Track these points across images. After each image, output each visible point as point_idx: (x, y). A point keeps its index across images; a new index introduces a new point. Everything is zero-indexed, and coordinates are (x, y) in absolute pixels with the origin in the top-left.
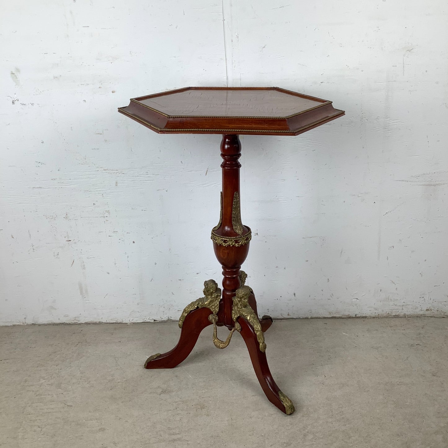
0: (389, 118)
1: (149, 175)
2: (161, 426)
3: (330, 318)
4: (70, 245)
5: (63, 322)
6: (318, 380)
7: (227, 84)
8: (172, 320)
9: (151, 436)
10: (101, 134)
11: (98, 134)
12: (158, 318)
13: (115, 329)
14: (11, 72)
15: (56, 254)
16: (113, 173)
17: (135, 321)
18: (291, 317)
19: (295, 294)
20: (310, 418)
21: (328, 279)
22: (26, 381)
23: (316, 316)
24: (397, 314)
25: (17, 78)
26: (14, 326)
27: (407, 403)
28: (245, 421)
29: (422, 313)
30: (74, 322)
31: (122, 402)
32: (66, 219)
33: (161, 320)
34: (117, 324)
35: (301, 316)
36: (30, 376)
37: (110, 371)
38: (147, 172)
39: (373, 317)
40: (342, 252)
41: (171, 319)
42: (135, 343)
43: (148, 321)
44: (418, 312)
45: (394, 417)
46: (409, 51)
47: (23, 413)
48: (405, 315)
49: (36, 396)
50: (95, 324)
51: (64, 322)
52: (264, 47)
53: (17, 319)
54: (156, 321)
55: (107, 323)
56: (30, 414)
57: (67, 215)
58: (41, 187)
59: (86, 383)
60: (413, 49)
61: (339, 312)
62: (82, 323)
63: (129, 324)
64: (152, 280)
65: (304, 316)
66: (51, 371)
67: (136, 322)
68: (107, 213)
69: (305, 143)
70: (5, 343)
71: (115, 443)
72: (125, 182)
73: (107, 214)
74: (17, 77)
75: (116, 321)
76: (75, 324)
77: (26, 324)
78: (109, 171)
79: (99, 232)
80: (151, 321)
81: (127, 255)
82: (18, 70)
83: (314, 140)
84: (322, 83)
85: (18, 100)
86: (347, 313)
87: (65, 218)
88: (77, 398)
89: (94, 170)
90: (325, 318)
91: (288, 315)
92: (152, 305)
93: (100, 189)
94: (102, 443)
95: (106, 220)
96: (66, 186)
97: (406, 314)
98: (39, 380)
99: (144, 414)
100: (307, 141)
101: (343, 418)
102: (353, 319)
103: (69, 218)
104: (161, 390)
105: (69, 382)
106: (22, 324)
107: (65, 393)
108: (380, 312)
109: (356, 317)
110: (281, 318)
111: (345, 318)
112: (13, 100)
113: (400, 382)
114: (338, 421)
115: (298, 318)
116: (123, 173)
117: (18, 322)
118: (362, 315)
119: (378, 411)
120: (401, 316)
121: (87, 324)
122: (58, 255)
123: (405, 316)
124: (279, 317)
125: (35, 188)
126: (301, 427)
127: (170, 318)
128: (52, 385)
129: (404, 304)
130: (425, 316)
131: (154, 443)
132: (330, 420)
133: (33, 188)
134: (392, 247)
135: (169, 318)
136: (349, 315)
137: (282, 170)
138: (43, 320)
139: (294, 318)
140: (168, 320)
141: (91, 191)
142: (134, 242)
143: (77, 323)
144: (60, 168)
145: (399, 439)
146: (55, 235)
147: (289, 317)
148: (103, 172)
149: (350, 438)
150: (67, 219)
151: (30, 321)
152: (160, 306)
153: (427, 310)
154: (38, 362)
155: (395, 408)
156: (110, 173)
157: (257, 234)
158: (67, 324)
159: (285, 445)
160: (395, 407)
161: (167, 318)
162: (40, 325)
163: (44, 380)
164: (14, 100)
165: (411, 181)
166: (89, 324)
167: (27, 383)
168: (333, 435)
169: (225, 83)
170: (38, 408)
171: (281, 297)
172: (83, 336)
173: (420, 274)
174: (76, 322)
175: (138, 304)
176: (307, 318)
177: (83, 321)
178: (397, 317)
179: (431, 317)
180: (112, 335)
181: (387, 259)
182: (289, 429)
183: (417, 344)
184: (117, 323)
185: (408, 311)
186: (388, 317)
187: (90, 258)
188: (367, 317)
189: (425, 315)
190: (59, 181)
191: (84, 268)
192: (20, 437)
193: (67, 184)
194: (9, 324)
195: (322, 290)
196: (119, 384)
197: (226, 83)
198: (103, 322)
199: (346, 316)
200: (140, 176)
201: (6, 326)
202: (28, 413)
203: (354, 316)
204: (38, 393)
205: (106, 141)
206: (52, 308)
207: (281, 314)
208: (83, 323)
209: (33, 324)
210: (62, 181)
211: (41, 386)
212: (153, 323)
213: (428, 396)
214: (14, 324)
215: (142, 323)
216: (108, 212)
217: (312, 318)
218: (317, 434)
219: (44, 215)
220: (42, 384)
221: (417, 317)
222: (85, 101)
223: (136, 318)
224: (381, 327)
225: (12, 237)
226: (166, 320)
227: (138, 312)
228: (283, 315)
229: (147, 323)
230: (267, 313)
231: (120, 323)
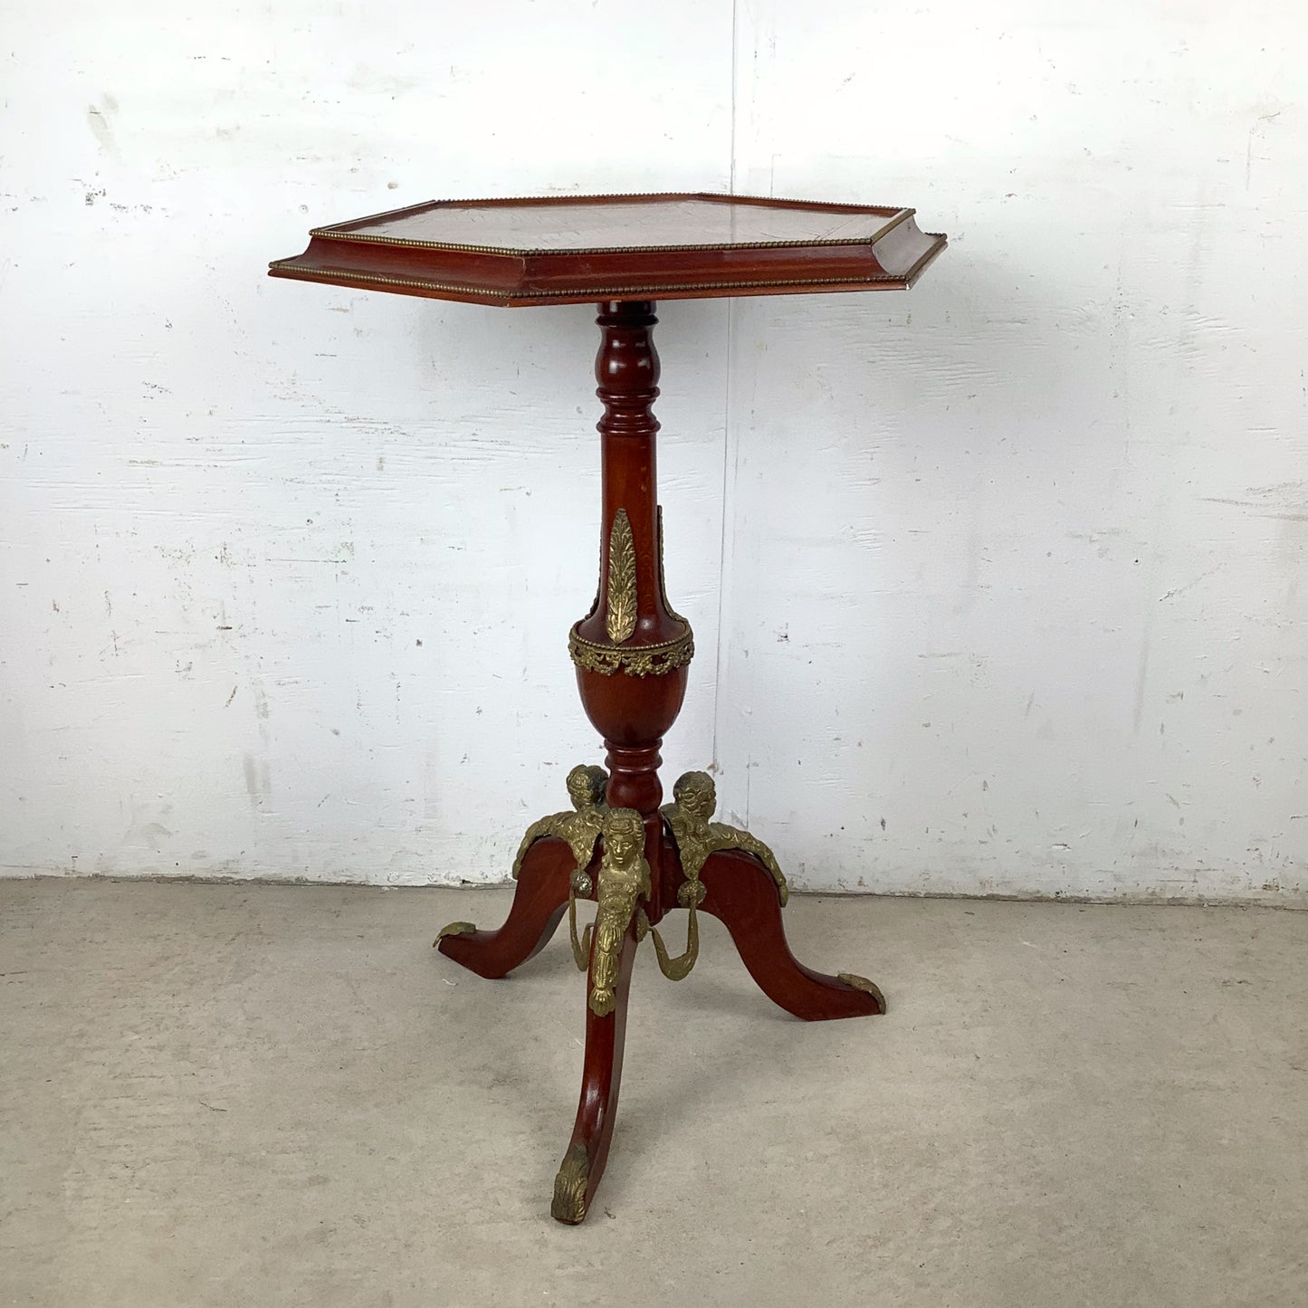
0: (1195, 312)
1: (479, 444)
2: (497, 1175)
3: (982, 898)
4: (227, 642)
5: (188, 874)
6: (958, 1068)
7: (732, 183)
9: (467, 1202)
10: (345, 311)
11: (338, 309)
12: (475, 877)
13: (345, 901)
14: (92, 107)
15: (183, 666)
16: (373, 430)
17: (405, 878)
18: (868, 891)
19: (883, 823)
20: (940, 1171)
21: (985, 784)
22: (81, 1035)
23: (943, 892)
24: (1179, 896)
25: (105, 125)
26: (39, 878)
27: (1224, 1142)
28: (747, 1172)
29: (1249, 895)
30: (221, 876)
31: (376, 1106)
32: (222, 562)
33: (483, 882)
34: (350, 888)
35: (900, 887)
36: (91, 1021)
37: (337, 1017)
38: (474, 434)
39: (1107, 901)
40: (1030, 703)
42: (408, 942)
43: (445, 882)
44: (1240, 891)
45: (1186, 1178)
46: (1270, 118)
47: (76, 1124)
48: (1200, 898)
49: (115, 1077)
50: (284, 884)
51: (192, 873)
52: (849, 80)
53: (50, 859)
54: (468, 885)
55: (322, 884)
56: (95, 1129)
57: (225, 549)
58: (153, 462)
59: (266, 1047)
60: (1279, 114)
61: (1009, 882)
62: (246, 880)
63: (386, 889)
64: (466, 760)
65: (907, 890)
66: (155, 1011)
67: (409, 884)
68: (345, 551)
69: (949, 373)
70: (14, 927)
71: (359, 1220)
72: (407, 458)
73: (345, 554)
74: (108, 123)
75: (348, 878)
76: (225, 882)
77: (75, 876)
78: (361, 425)
79: (319, 607)
80: (452, 884)
81: (397, 681)
82: (111, 103)
83: (973, 365)
84: (1010, 195)
85: (104, 194)
86: (1031, 886)
87: (219, 557)
88: (238, 1089)
89: (318, 419)
90: (966, 897)
91: (860, 883)
92: (461, 834)
93: (329, 477)
94: (320, 1219)
95: (343, 573)
96: (229, 463)
97: (1203, 896)
98: (122, 1033)
99: (446, 1141)
100: (954, 367)
101: (1038, 1175)
102: (1050, 904)
103: (230, 561)
104: (491, 1077)
105: (214, 1042)
106: (63, 875)
107: (202, 1073)
108: (1128, 887)
109: (1059, 900)
110: (839, 892)
111: (1027, 901)
112: (91, 192)
113: (1197, 1083)
114: (1023, 1182)
115: (889, 894)
116: (403, 434)
117: (52, 869)
118: (1076, 894)
119: (1138, 1158)
120: (1189, 902)
121: (259, 882)
122: (189, 669)
123: (1200, 903)
124: (833, 887)
125: (135, 464)
126: (914, 1195)
128: (161, 1048)
129: (1199, 866)
130: (1259, 906)
131: (477, 1223)
132: (1000, 1178)
133: (131, 462)
134: (1178, 695)
135: (506, 875)
136: (1039, 892)
137: (873, 450)
138: (129, 865)
139: (877, 893)
140: (504, 883)
141: (303, 483)
142: (419, 643)
143: (231, 878)
144: (216, 406)
145: (1204, 1237)
146: (185, 610)
147: (862, 890)
148: (344, 425)
149: (1060, 1230)
150: (225, 561)
151: (87, 867)
152: (482, 838)
153: (1265, 887)
154: (116, 985)
155: (1189, 1153)
156: (364, 430)
157: (786, 637)
158: (201, 879)
159: (870, 1242)
160: (1188, 1150)
161: (500, 876)
162: (116, 880)
163: (137, 1033)
164: (94, 192)
165: (1246, 504)
166: (268, 883)
167: (84, 1040)
168: (1010, 1221)
169: (725, 180)
170: (121, 1112)
171: (843, 828)
172: (251, 916)
173: (1254, 779)
174: (226, 875)
175: (416, 830)
176: (913, 896)
177: (247, 872)
178: (1176, 903)
179: (1275, 908)
180: (337, 916)
181: (1162, 731)
182: (879, 1200)
183: (1239, 979)
184: (350, 885)
185: (1212, 887)
186: (1152, 903)
187: (283, 685)
188: (1089, 899)
189: (1259, 902)
190: (209, 446)
191: (265, 714)
192: (68, 1193)
193: (232, 457)
194: (24, 874)
195: (965, 815)
196: (366, 1053)
197: (729, 180)
198: (309, 878)
199: (1031, 894)
200: (453, 443)
201: (14, 879)
202: (91, 1127)
203: (1053, 896)
204: (119, 1070)
205: (359, 332)
206: (160, 829)
207: (839, 880)
208: (249, 879)
209: (96, 876)
210: (218, 447)
211: (127, 1050)
212: (458, 889)
213: (1282, 1123)
214: (41, 872)
215: (426, 887)
216: (350, 547)
217: (928, 896)
218: (962, 1218)
219: (156, 547)
220: (130, 1046)
221: (1236, 906)
222: (305, 207)
223: (410, 873)
224: (1132, 929)
225: (55, 609)
226: (497, 882)
227: (416, 853)
228: (845, 884)
229: (440, 887)
230: (799, 874)
231: (360, 885)
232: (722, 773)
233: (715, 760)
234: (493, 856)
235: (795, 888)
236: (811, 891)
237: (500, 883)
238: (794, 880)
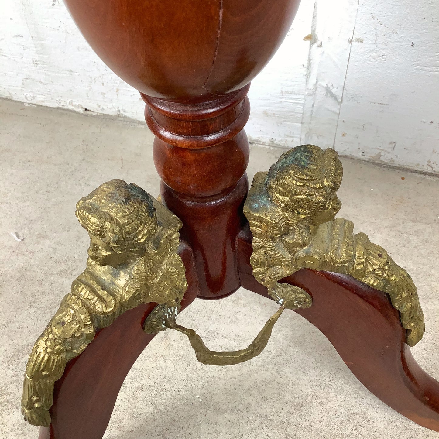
8: (129, 118)
17: (40, 100)
33: (101, 112)
41: (125, 117)
42: (12, 174)
43: (71, 107)
54: (90, 112)
63: (27, 105)
67: (43, 104)
80: (77, 110)
92: (71, 71)
110: (425, 171)
124: (420, 166)
127: (122, 112)
135: (119, 111)
140: (118, 116)
152: (91, 78)
161: (114, 110)
175: (33, 63)
207: (429, 162)
212: (82, 114)
215: (58, 108)
223: (41, 96)
226: (113, 114)
227: (40, 82)
228: (434, 165)
229: (68, 110)
230: (389, 150)
231: (6, 99)
232: (320, 46)
233: (313, 31)
234: (105, 94)
235: (382, 161)
236: (397, 165)
237: (115, 116)
238: (382, 154)
